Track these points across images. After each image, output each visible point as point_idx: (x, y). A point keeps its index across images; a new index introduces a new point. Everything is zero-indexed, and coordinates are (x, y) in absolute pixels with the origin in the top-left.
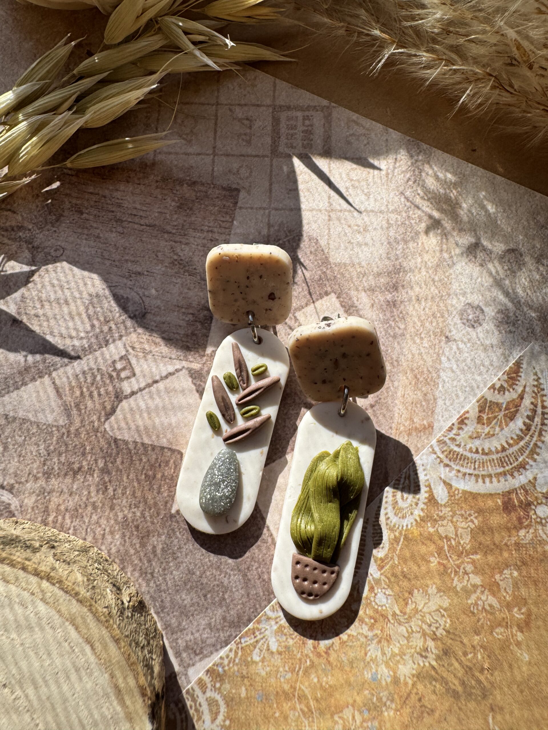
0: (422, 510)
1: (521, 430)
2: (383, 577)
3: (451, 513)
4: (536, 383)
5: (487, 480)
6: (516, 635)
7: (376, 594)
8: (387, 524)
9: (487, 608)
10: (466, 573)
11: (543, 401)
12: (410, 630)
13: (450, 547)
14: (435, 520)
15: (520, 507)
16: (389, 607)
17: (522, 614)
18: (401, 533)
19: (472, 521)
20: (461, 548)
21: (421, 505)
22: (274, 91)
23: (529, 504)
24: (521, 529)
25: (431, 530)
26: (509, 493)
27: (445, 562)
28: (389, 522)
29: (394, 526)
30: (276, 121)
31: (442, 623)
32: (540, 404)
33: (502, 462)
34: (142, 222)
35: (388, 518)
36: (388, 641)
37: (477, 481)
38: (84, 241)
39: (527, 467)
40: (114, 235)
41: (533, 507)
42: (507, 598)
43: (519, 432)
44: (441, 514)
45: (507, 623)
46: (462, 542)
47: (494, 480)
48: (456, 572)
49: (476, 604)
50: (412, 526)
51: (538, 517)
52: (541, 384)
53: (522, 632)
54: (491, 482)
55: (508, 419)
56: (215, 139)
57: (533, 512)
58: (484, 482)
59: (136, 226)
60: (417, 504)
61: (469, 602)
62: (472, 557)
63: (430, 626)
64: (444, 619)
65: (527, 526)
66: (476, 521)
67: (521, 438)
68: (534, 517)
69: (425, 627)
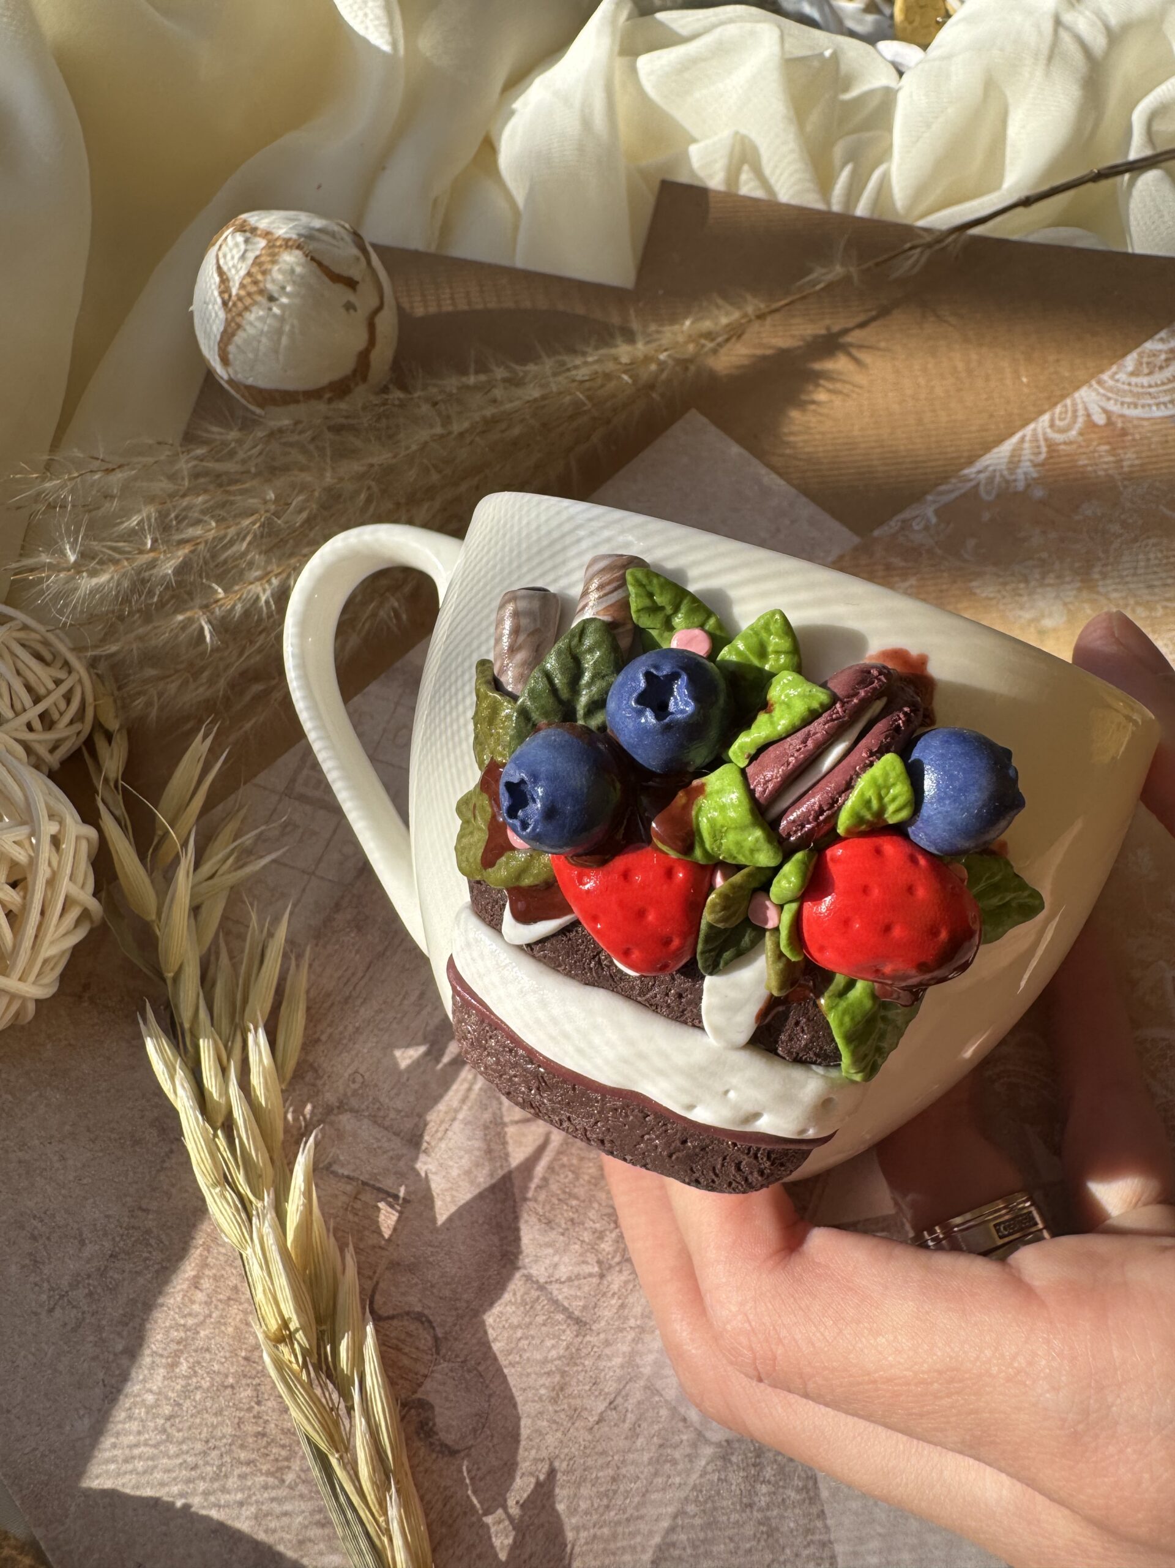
22: (265, 788)
30: (302, 798)
34: (360, 974)
38: (357, 1046)
40: (362, 1010)
56: (293, 868)
59: (363, 983)
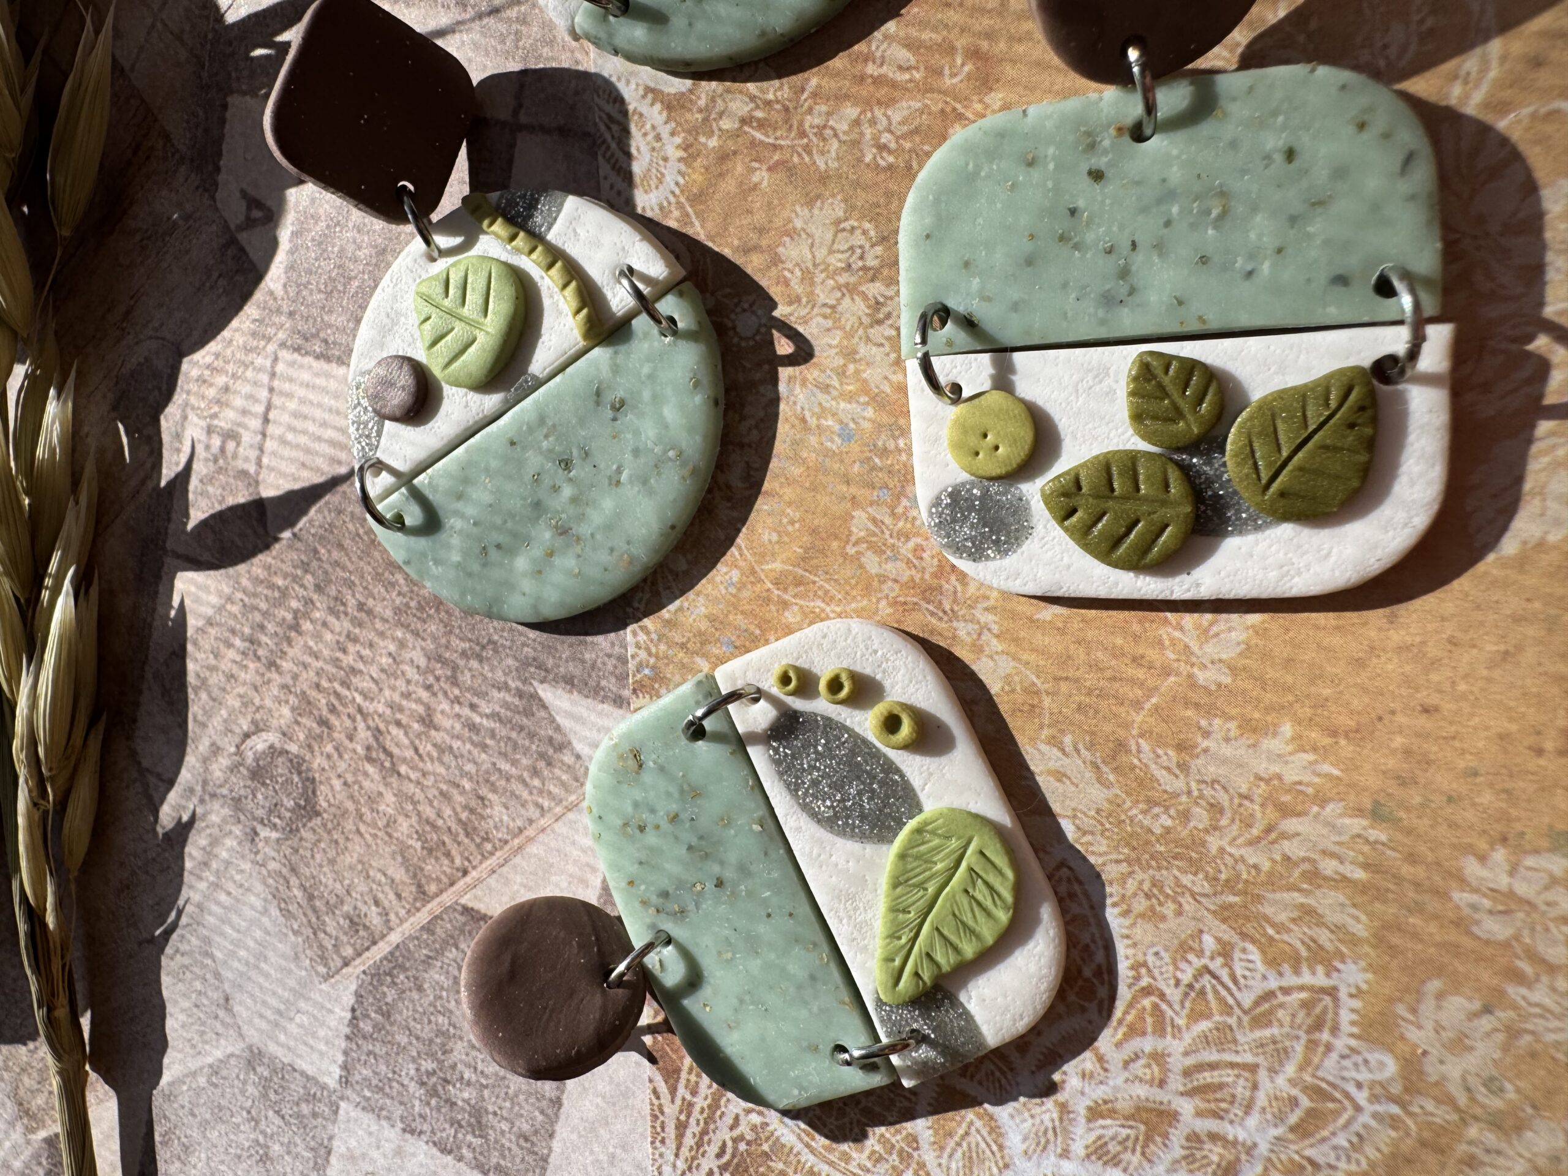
9: (905, 129)
10: (821, 129)
13: (762, 125)
14: (705, 122)
17: (963, 65)
18: (680, 205)
20: (778, 107)
21: (666, 130)
25: (713, 143)
27: (776, 157)
31: (862, 240)
42: (917, 75)
45: (954, 110)
48: (806, 147)
49: (882, 148)
50: (684, 175)
53: (991, 89)
61: (868, 159)
63: (849, 268)
64: (858, 232)
69: (844, 278)
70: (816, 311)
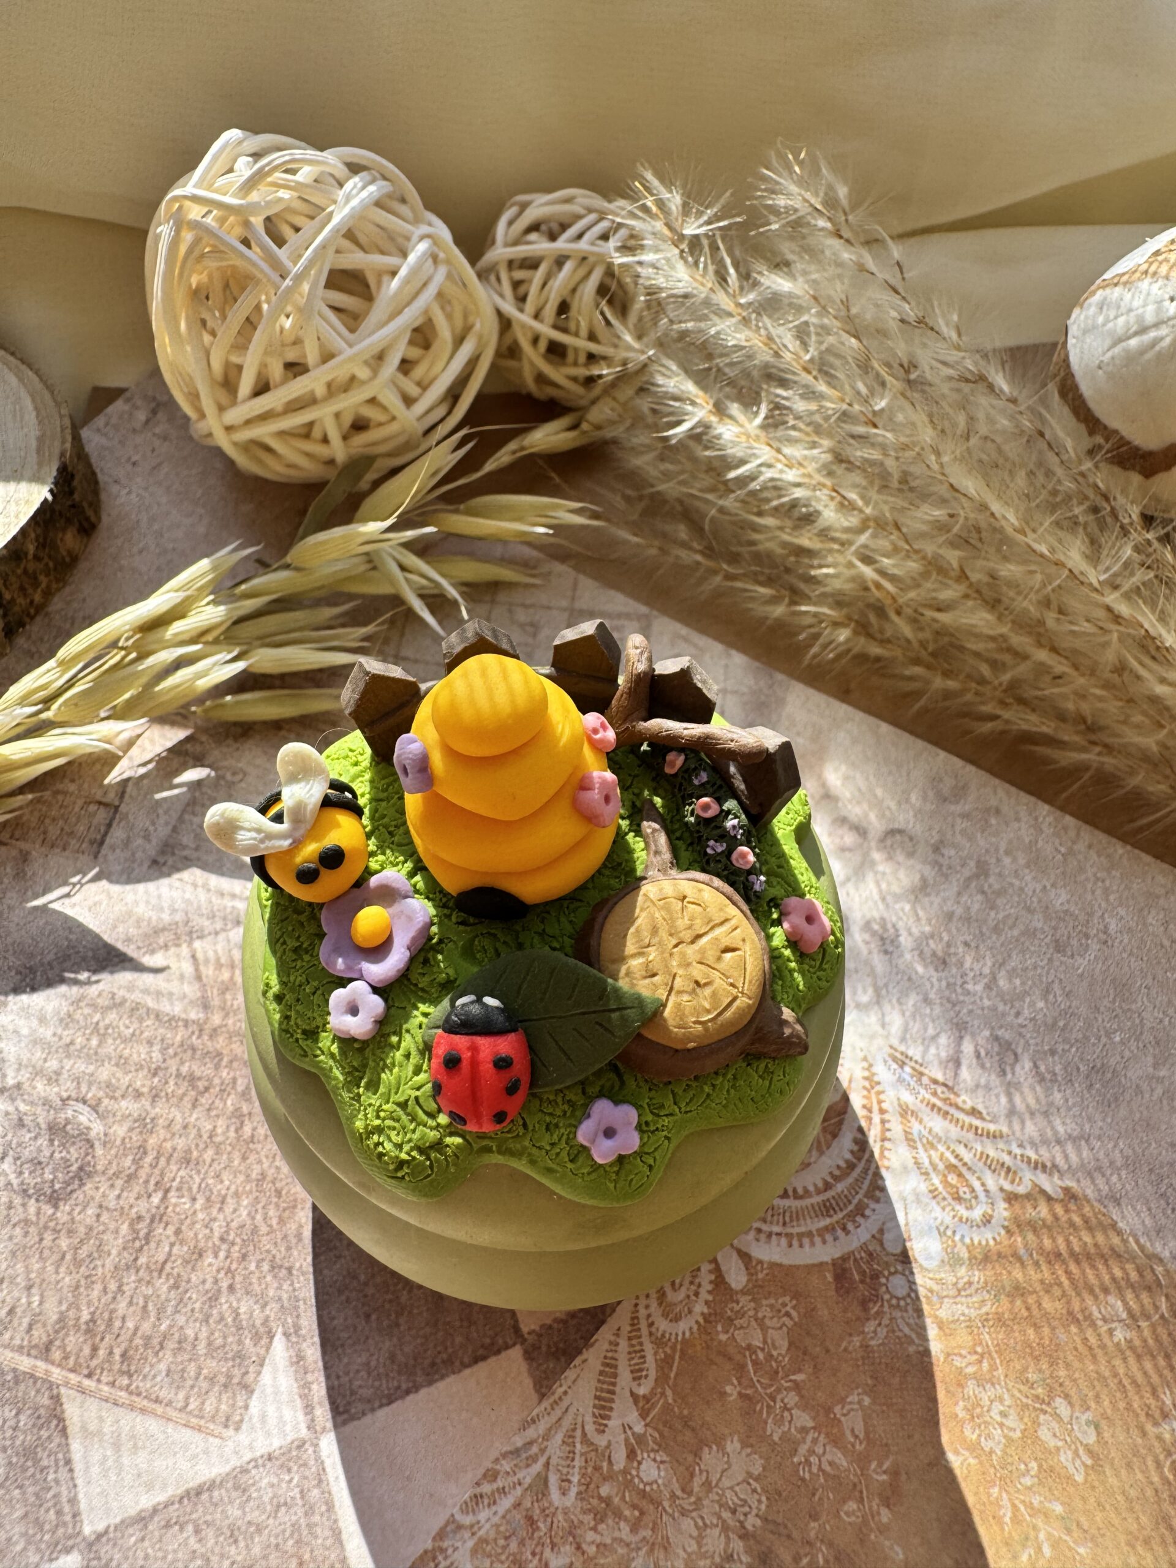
0: (707, 1302)
1: (852, 1152)
2: (650, 1430)
3: (752, 1305)
4: (866, 1074)
5: (806, 1241)
6: (879, 1513)
7: (640, 1463)
8: (651, 1334)
9: (828, 1469)
10: (785, 1408)
11: (880, 1102)
12: (700, 1523)
13: (755, 1363)
14: (731, 1320)
15: (862, 1282)
16: (665, 1485)
17: (885, 1472)
18: (674, 1348)
19: (788, 1314)
20: (774, 1364)
21: (704, 1295)
23: (876, 1276)
24: (868, 1319)
25: (723, 1337)
26: (844, 1259)
27: (749, 1392)
28: (653, 1330)
29: (663, 1336)
31: (755, 1505)
32: (875, 1108)
33: (827, 1209)
35: (651, 1324)
36: (665, 1548)
37: (790, 1245)
39: (867, 1212)
41: (883, 1280)
42: (858, 1447)
43: (848, 1156)
44: (737, 1308)
45: (861, 1492)
46: (775, 1353)
47: (817, 1240)
48: (768, 1406)
49: (808, 1463)
50: (692, 1333)
51: (893, 1297)
52: (874, 1074)
53: (888, 1506)
54: (812, 1244)
55: (829, 1137)
57: (884, 1289)
58: (801, 1246)
60: (697, 1294)
61: (795, 1460)
62: (793, 1377)
63: (734, 1512)
64: (756, 1496)
65: (877, 1313)
66: (794, 1314)
67: (851, 1166)
68: (887, 1297)
69: (726, 1515)
70: (694, 1514)
